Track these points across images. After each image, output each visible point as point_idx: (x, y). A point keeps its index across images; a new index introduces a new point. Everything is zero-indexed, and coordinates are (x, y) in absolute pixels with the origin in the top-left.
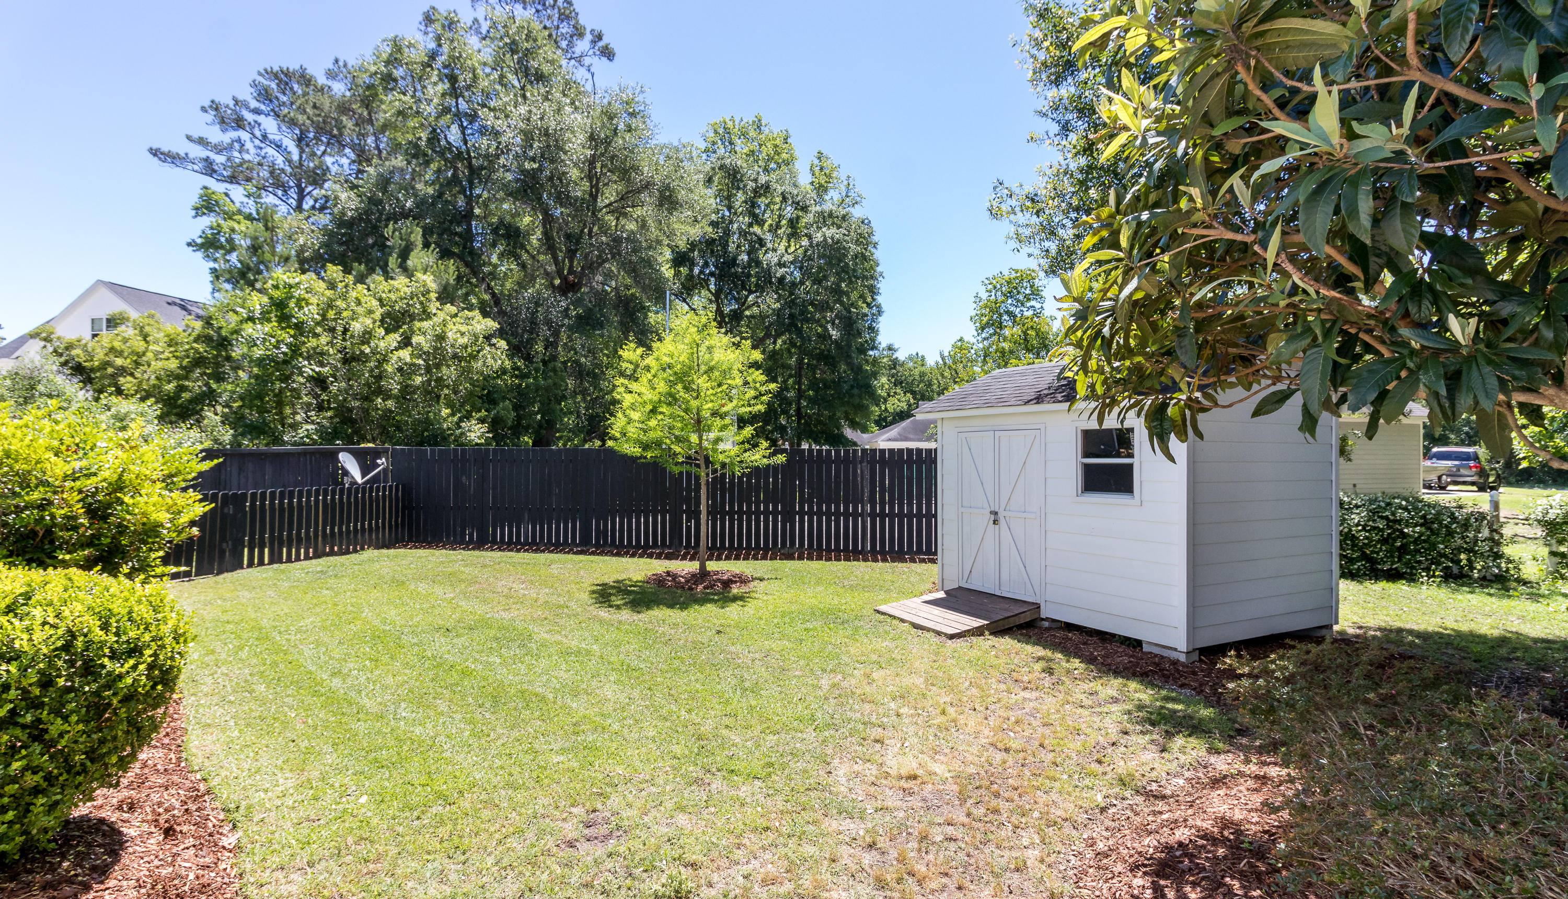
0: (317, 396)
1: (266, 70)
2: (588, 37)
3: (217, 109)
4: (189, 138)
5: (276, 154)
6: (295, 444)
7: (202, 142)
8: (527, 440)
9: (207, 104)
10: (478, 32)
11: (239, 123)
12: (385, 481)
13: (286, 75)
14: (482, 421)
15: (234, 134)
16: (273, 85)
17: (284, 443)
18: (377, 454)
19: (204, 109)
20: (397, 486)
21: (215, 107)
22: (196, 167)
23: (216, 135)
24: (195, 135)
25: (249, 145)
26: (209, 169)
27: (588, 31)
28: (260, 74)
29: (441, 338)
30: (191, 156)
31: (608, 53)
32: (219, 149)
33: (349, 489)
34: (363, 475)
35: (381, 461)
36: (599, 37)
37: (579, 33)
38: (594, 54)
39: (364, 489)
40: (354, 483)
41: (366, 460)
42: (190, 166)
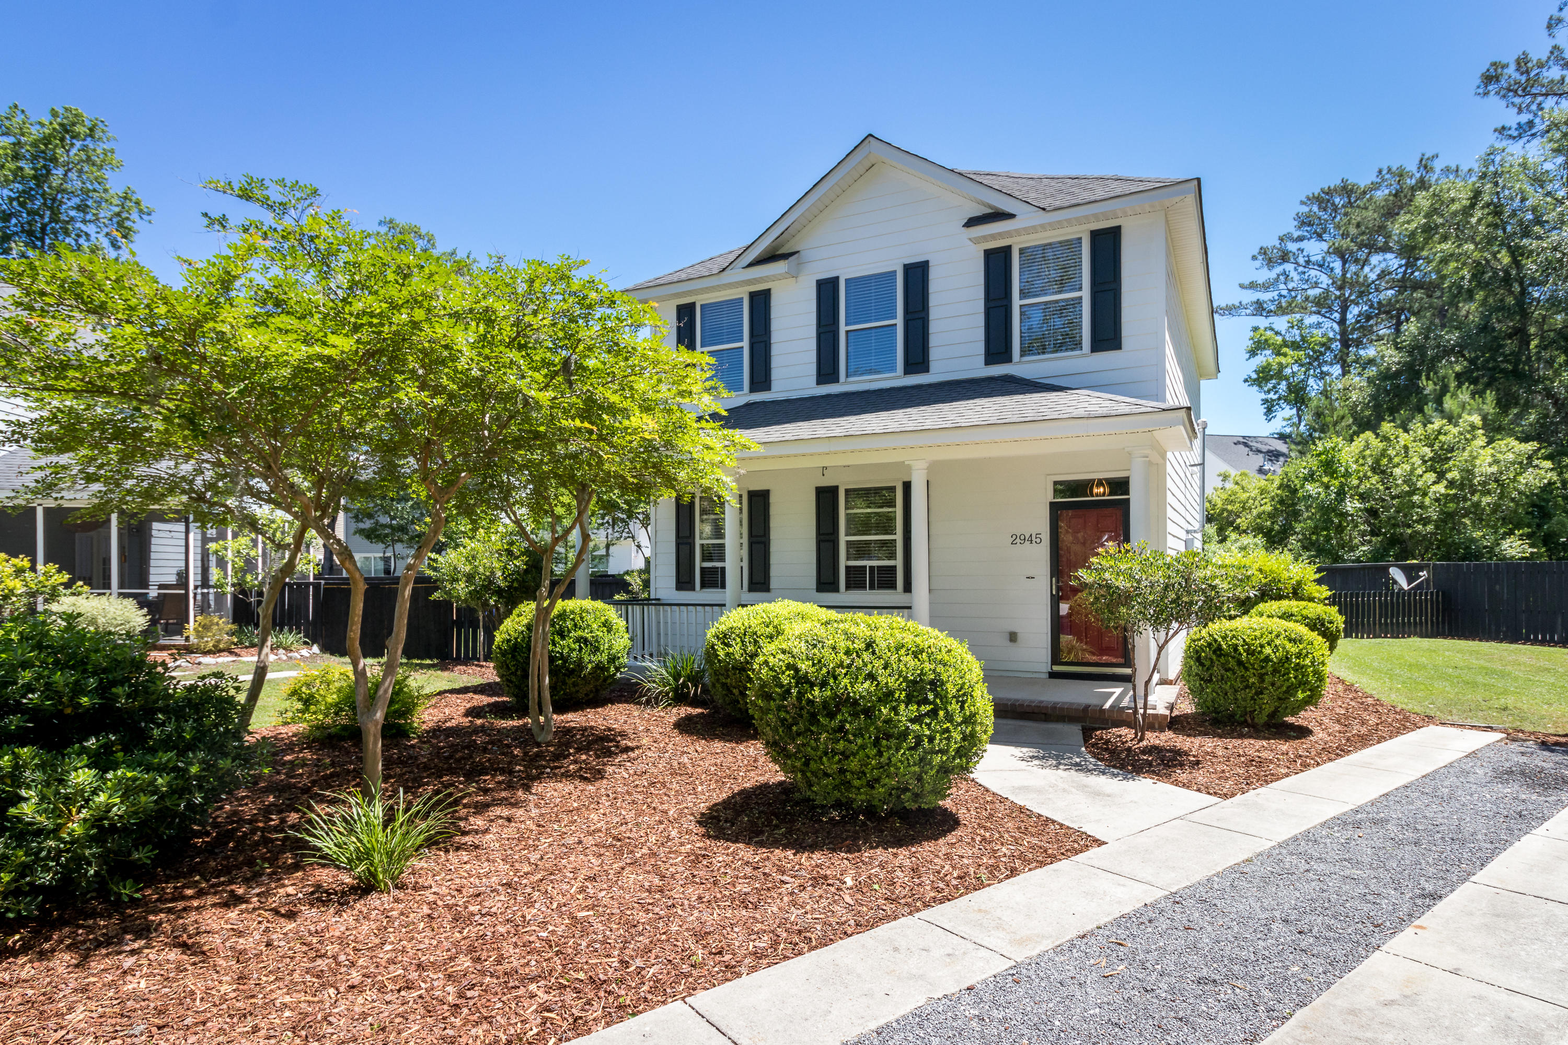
0: (1370, 524)
1: (1309, 199)
3: (1265, 253)
4: (1242, 286)
5: (1318, 273)
6: (1353, 562)
7: (1253, 286)
9: (1256, 251)
11: (1285, 257)
12: (1428, 588)
13: (1327, 194)
15: (1279, 269)
16: (1315, 208)
17: (1344, 561)
18: (1420, 568)
19: (1254, 258)
20: (1437, 593)
21: (1263, 251)
22: (1248, 311)
23: (1265, 275)
24: (1247, 282)
25: (1293, 274)
26: (1260, 308)
28: (1302, 203)
30: (1244, 303)
32: (1266, 287)
33: (1398, 593)
34: (1409, 584)
35: (1424, 574)
39: (1409, 594)
40: (1401, 589)
41: (1411, 575)
42: (1244, 312)
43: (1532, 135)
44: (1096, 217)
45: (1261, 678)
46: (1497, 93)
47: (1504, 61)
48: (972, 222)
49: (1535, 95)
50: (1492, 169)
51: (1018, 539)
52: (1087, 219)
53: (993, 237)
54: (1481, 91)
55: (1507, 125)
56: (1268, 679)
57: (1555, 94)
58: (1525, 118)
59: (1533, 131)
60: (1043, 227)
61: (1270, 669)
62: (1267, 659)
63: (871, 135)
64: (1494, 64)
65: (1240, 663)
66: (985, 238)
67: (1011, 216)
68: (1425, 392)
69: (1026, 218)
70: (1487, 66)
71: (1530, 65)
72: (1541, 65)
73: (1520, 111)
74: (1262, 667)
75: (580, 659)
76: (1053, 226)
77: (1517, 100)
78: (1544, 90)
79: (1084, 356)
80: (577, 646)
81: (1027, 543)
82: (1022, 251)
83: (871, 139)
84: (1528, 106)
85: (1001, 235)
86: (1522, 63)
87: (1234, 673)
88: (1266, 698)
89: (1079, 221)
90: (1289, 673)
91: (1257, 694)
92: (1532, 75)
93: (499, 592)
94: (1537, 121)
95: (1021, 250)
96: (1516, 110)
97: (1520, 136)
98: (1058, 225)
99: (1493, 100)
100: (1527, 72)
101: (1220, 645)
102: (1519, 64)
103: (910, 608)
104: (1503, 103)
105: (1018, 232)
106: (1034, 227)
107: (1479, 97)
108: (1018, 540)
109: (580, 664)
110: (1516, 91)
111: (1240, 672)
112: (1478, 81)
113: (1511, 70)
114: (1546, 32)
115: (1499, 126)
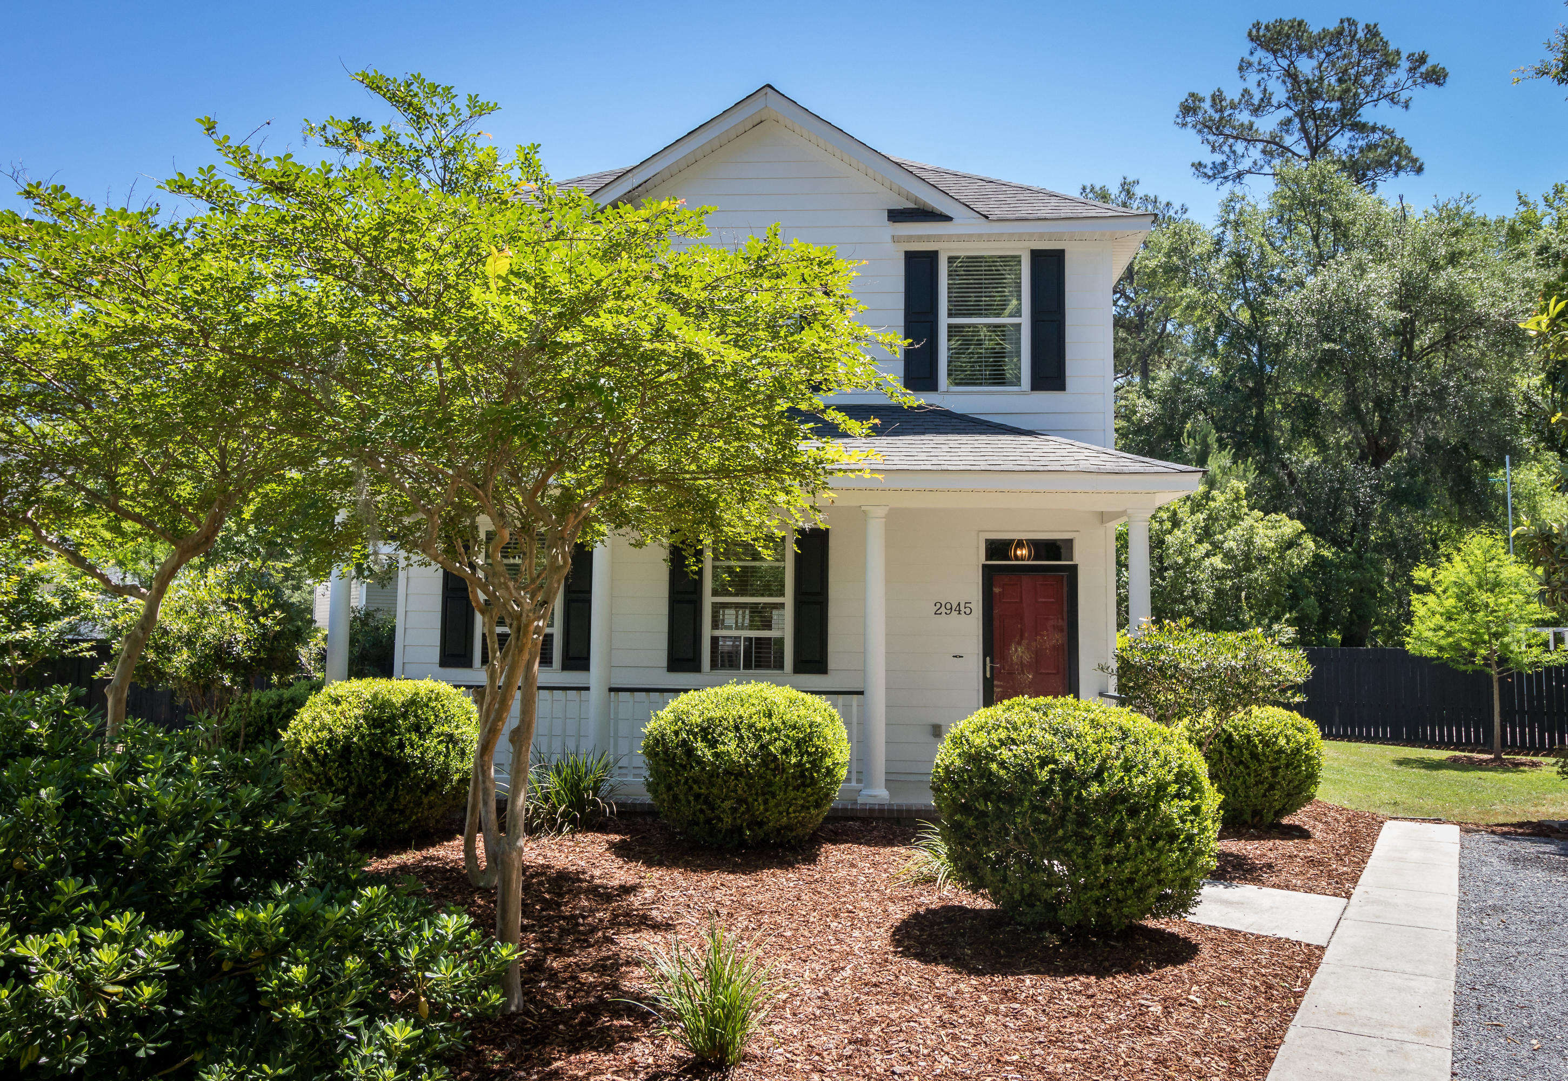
2: (1405, 64)
8: (1335, 636)
10: (1248, 103)
14: (1290, 623)
27: (1404, 56)
29: (1249, 542)
31: (1436, 77)
36: (1422, 59)
37: (1389, 63)
38: (1415, 83)
43: (1225, 178)
44: (1041, 237)
45: (1274, 770)
46: (1194, 126)
47: (1201, 95)
48: (896, 216)
49: (1227, 136)
50: (1232, 217)
51: (942, 608)
52: (1030, 237)
53: (920, 238)
54: (1179, 120)
55: (1204, 162)
56: (1281, 772)
57: (1245, 140)
58: (1219, 158)
59: (1226, 174)
60: (980, 237)
61: (1283, 761)
62: (1281, 751)
63: (769, 86)
64: (1192, 95)
65: (1254, 756)
66: (909, 239)
67: (948, 219)
68: (1186, 451)
69: (963, 224)
70: (1186, 96)
71: (1224, 103)
72: (1233, 106)
73: (1214, 150)
74: (1276, 760)
75: (447, 765)
76: (989, 238)
77: (1211, 138)
78: (1235, 133)
79: (1023, 393)
80: (442, 748)
81: (954, 613)
82: (951, 260)
83: (769, 90)
84: (1220, 146)
85: (929, 238)
86: (1217, 98)
87: (1247, 767)
88: (1277, 794)
89: (1021, 237)
90: (1300, 766)
91: (1268, 790)
92: (1226, 114)
93: (237, 666)
94: (1230, 163)
95: (950, 258)
96: (1210, 148)
97: (1214, 177)
98: (999, 237)
99: (1190, 133)
100: (1221, 111)
101: (1230, 735)
102: (1214, 100)
103: (861, 693)
104: (1199, 138)
105: (950, 238)
106: (970, 235)
107: (1177, 127)
108: (943, 610)
109: (444, 774)
110: (1210, 128)
111: (1253, 765)
112: (1177, 110)
113: (1207, 105)
114: (1237, 74)
115: (1197, 162)
